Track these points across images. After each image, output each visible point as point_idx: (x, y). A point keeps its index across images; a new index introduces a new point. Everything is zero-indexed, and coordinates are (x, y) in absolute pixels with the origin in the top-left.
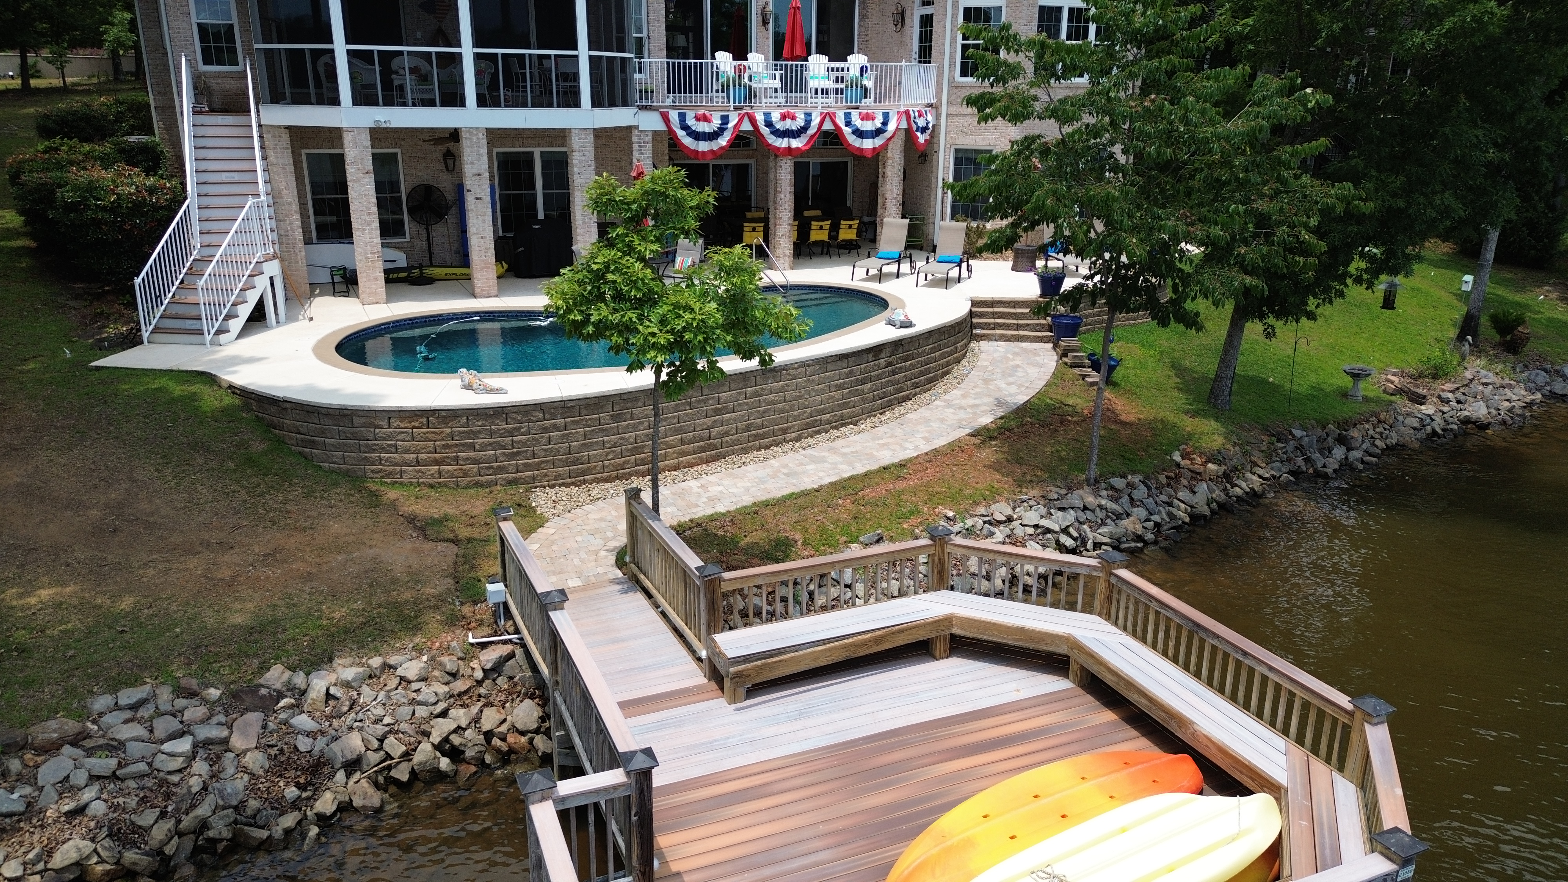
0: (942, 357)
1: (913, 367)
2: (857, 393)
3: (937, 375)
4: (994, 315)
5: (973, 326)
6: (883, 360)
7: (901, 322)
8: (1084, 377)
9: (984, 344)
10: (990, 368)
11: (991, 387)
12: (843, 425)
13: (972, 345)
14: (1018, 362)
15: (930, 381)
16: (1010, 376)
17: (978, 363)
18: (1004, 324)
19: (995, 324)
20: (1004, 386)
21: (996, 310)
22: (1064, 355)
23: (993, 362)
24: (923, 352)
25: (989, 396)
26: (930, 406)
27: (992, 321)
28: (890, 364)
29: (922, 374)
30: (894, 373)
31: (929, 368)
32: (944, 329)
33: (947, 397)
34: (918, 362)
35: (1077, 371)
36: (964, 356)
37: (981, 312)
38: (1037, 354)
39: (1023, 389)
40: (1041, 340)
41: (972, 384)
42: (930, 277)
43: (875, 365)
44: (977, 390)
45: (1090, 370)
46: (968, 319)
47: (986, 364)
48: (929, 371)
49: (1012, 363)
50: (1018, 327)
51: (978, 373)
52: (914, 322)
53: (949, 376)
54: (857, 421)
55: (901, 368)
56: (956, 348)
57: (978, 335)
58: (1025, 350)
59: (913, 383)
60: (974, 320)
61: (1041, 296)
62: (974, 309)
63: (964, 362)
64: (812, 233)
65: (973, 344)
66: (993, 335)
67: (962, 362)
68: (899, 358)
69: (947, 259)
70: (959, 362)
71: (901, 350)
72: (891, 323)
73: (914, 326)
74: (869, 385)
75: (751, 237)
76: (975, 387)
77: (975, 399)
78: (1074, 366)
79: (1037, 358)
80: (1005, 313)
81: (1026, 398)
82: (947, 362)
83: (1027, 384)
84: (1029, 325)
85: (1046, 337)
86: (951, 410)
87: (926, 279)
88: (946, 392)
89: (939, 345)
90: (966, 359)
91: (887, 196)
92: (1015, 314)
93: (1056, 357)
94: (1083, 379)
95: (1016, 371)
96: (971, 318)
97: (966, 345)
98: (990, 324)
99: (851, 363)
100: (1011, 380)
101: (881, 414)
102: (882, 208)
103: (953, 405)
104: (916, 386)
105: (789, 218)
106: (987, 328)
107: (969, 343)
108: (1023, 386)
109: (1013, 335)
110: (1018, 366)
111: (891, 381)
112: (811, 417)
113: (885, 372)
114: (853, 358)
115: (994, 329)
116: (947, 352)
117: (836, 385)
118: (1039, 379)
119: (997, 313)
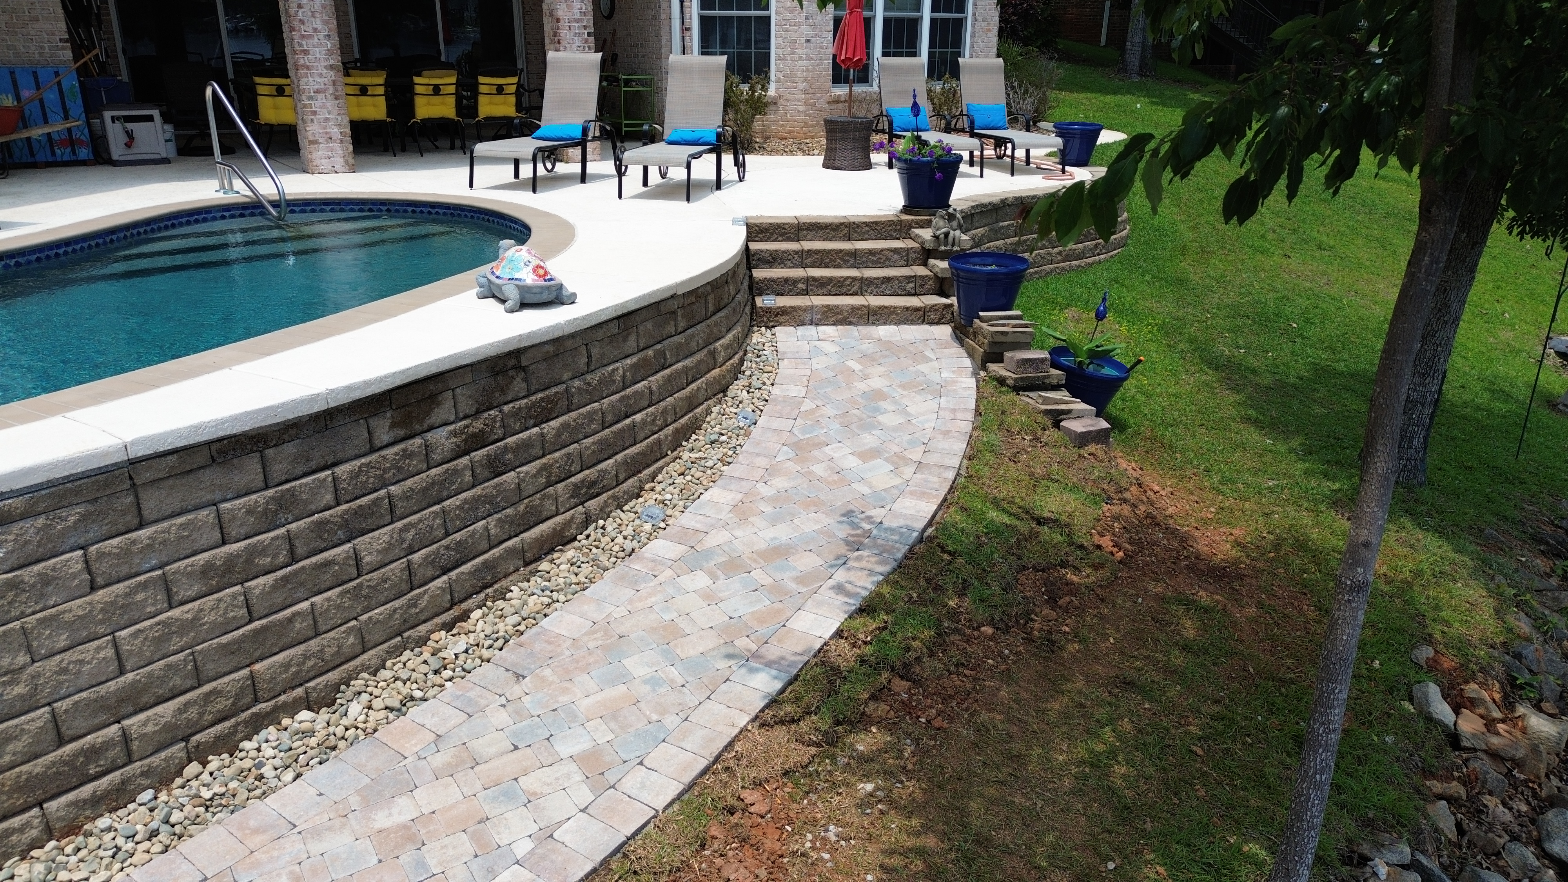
0: (671, 386)
1: (574, 434)
2: (327, 578)
3: (659, 443)
4: (804, 259)
5: (756, 288)
6: (444, 432)
7: (524, 289)
8: (1057, 418)
9: (784, 335)
10: (808, 405)
11: (818, 469)
12: (256, 725)
13: (756, 338)
14: (877, 382)
15: (634, 467)
16: (867, 426)
17: (776, 391)
18: (830, 280)
19: (808, 280)
20: (852, 462)
21: (807, 245)
22: (994, 355)
23: (813, 384)
24: (606, 382)
25: (814, 504)
26: (635, 564)
27: (799, 273)
28: (477, 441)
29: (607, 450)
30: (496, 466)
31: (634, 425)
32: (674, 305)
33: (688, 520)
34: (590, 416)
35: (1033, 400)
36: (736, 372)
37: (771, 253)
38: (919, 357)
39: (908, 471)
40: (922, 316)
41: (762, 462)
42: (654, 178)
43: (407, 455)
44: (780, 483)
45: (1062, 395)
46: (743, 270)
47: (797, 391)
48: (632, 436)
49: (862, 386)
50: (864, 286)
51: (776, 424)
52: (570, 287)
53: (699, 438)
54: (336, 688)
55: (526, 445)
56: (713, 354)
57: (768, 311)
58: (888, 346)
59: (577, 487)
60: (758, 274)
61: (906, 210)
62: (754, 246)
63: (737, 389)
64: (419, 101)
65: (758, 337)
66: (805, 309)
67: (733, 390)
68: (515, 414)
69: (689, 136)
70: (724, 391)
71: (519, 386)
72: (492, 292)
73: (571, 300)
74: (383, 535)
75: (276, 107)
76: (771, 471)
77: (774, 521)
78: (1023, 386)
79: (923, 368)
80: (828, 252)
81: (926, 508)
82: (689, 398)
83: (916, 455)
84: (888, 279)
85: (933, 308)
86: (701, 580)
87: (645, 183)
88: (690, 498)
89: (662, 354)
90: (742, 382)
91: (560, 14)
92: (854, 254)
93: (967, 362)
94: (1057, 425)
95: (877, 410)
96: (749, 268)
97: (742, 341)
98: (795, 281)
99: (278, 470)
100: (869, 440)
101: (448, 627)
102: (552, 42)
103: (708, 554)
104: (591, 490)
105: (330, 52)
106: (790, 293)
107: (748, 334)
108: (907, 461)
109: (854, 309)
110: (878, 395)
111: (486, 499)
112: (61, 742)
113: (456, 472)
114: (290, 448)
115: (805, 293)
116: (686, 370)
117: (207, 570)
118: (946, 433)
119: (810, 253)
